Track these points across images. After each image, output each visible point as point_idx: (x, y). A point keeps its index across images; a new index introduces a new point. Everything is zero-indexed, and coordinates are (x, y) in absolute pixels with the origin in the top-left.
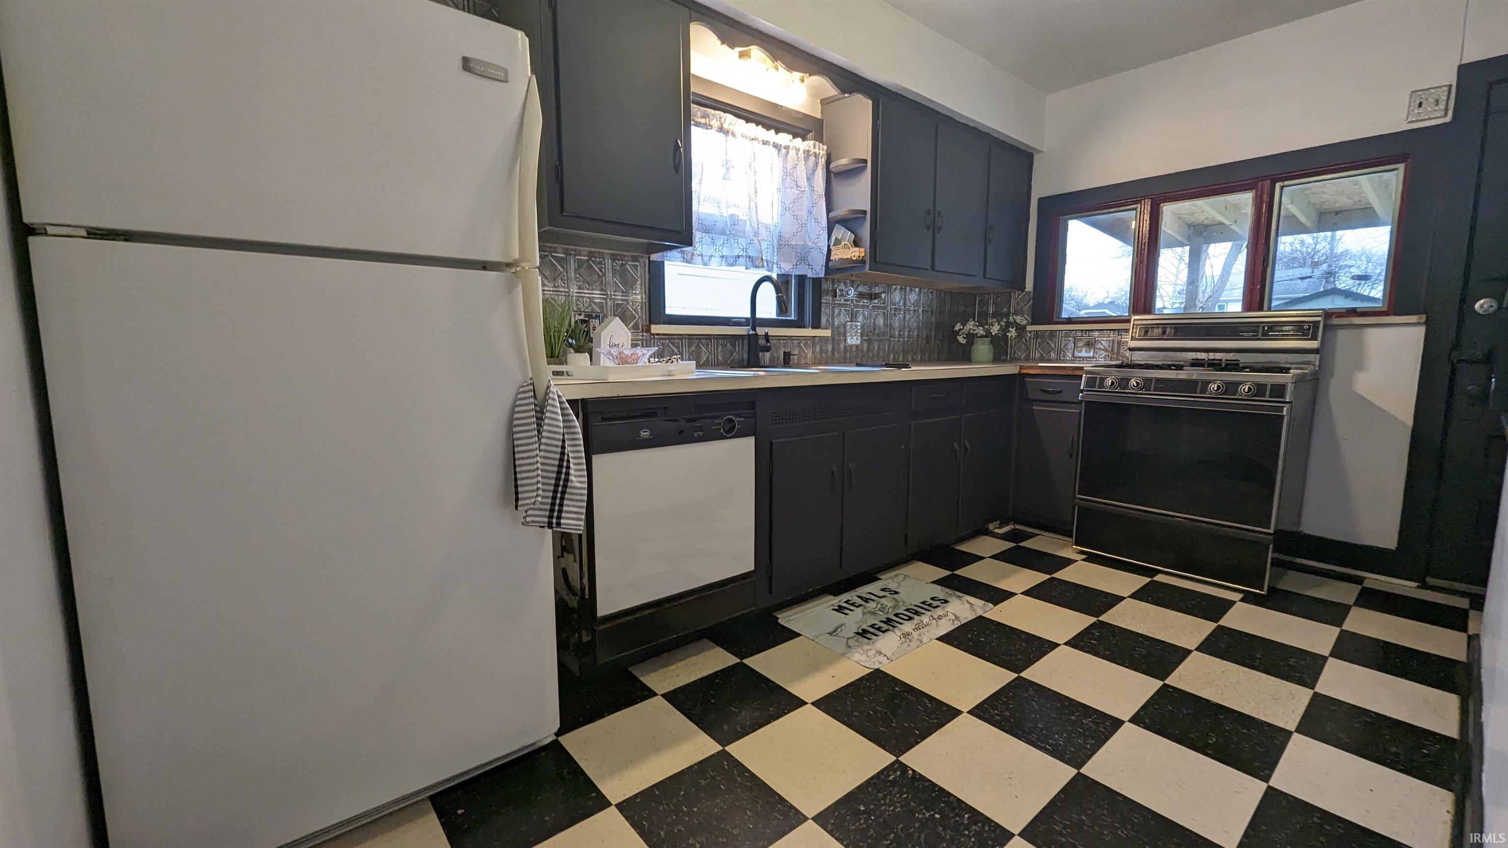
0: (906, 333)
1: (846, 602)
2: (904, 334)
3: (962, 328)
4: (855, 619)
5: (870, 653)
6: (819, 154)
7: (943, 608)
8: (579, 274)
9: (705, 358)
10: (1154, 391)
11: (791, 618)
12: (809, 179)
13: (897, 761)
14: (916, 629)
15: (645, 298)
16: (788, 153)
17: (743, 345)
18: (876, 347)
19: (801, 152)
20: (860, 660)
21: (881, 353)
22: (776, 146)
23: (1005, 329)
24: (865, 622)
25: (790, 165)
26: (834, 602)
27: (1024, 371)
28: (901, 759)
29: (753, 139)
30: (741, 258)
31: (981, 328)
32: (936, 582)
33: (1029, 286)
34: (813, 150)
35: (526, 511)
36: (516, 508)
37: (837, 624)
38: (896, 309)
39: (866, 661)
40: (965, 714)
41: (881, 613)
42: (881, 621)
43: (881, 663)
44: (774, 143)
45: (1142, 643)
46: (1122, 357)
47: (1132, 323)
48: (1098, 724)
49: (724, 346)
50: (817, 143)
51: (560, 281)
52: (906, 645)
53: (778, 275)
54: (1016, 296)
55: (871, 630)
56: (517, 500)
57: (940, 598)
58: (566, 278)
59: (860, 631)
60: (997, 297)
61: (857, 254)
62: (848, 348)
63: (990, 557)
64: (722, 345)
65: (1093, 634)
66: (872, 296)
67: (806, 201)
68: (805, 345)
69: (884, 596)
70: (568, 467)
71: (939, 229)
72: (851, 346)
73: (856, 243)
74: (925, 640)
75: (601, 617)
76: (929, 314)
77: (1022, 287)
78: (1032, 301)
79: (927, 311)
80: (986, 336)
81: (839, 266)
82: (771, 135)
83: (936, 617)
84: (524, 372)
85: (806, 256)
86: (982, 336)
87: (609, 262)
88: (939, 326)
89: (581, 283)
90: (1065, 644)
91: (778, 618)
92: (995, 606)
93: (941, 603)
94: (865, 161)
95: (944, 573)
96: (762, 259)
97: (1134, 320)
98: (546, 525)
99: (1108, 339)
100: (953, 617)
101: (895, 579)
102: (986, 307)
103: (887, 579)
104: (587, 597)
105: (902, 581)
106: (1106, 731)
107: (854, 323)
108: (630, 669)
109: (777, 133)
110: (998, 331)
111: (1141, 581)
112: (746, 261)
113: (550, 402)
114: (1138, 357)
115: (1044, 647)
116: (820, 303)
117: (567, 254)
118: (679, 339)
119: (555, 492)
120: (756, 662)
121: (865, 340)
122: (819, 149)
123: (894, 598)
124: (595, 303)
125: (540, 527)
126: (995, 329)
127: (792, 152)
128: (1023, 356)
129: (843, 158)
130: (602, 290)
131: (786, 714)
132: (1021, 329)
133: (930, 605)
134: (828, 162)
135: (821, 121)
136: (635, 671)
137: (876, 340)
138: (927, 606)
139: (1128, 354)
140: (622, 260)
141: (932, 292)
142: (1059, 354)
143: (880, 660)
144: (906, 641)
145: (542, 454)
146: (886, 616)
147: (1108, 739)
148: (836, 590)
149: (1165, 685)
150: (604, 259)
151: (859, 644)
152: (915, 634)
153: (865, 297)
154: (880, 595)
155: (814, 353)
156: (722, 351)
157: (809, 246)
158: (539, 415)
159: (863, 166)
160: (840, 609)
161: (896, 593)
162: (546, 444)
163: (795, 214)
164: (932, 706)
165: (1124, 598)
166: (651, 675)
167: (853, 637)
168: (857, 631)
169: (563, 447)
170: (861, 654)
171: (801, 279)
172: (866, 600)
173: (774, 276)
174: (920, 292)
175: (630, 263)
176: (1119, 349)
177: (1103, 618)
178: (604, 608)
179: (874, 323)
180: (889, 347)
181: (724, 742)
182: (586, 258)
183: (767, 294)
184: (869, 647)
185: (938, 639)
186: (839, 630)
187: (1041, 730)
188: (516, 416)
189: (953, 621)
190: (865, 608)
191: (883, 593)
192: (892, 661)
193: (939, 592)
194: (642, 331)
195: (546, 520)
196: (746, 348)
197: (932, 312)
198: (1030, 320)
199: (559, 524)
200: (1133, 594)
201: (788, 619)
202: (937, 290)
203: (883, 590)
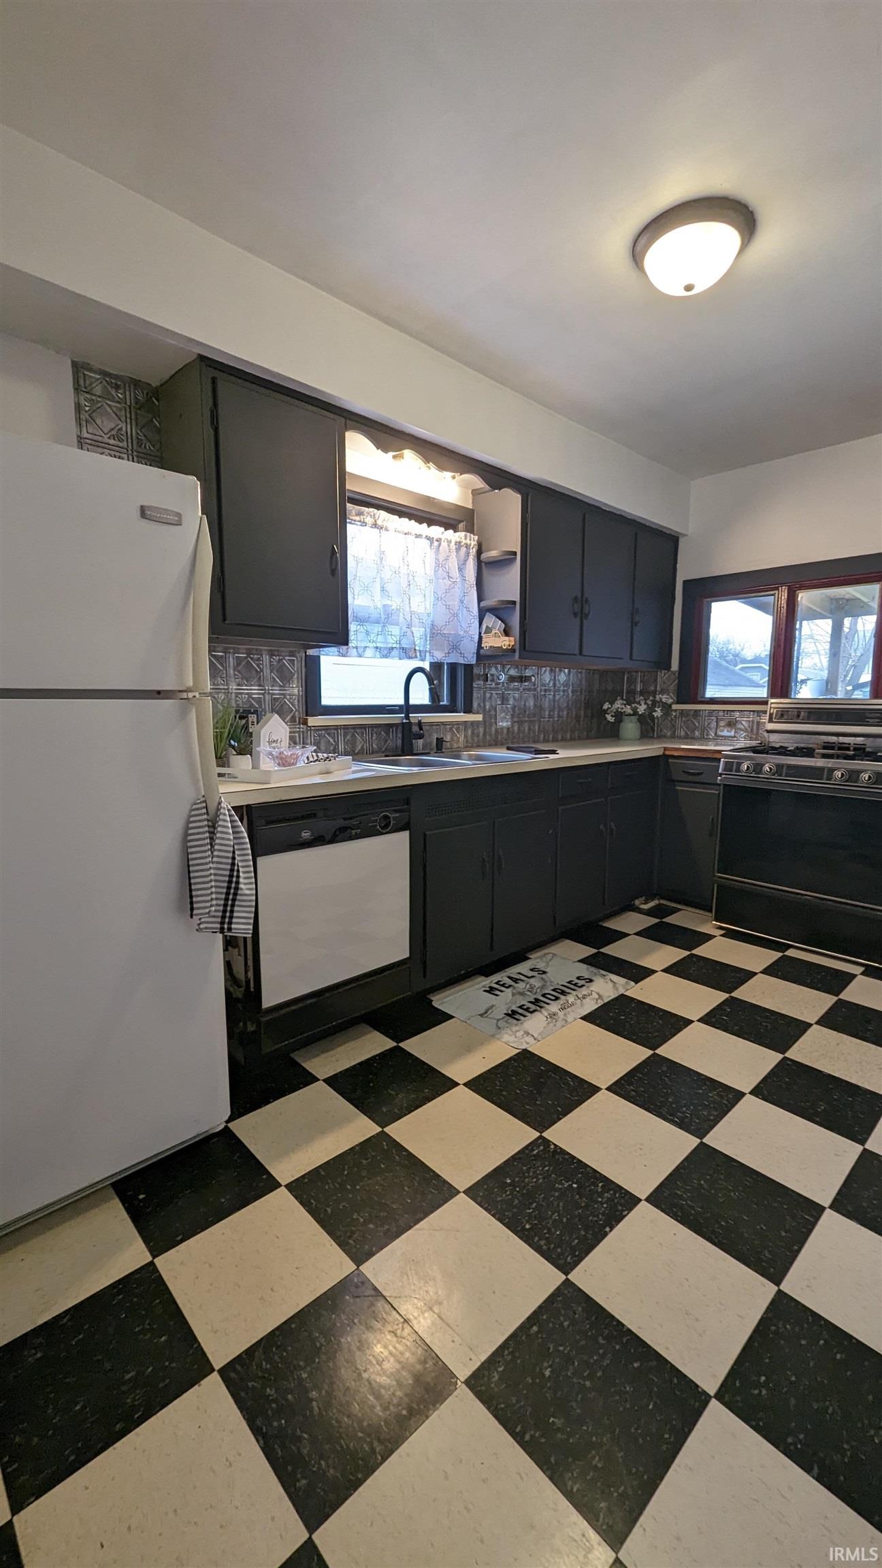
0: (556, 713)
1: (497, 983)
2: (554, 714)
3: (610, 706)
4: (506, 1000)
5: (519, 1034)
6: (470, 544)
7: (588, 987)
8: (238, 672)
9: (360, 748)
10: (786, 776)
11: (445, 1000)
12: (460, 569)
13: (541, 1137)
14: (562, 1009)
15: (302, 691)
16: (440, 545)
17: (396, 732)
18: (527, 729)
19: (453, 543)
20: (508, 1041)
21: (531, 733)
22: (428, 538)
23: (651, 709)
24: (515, 1003)
25: (442, 557)
26: (484, 983)
27: (668, 753)
28: (544, 1134)
29: (406, 534)
30: (395, 649)
31: (629, 707)
32: (581, 961)
33: (675, 665)
34: (464, 541)
35: (200, 919)
36: (192, 917)
37: (488, 1006)
38: (545, 691)
39: (514, 1042)
40: (604, 1091)
41: (528, 993)
42: (530, 1002)
43: (528, 1043)
44: (427, 536)
45: (767, 1017)
46: (761, 738)
47: (769, 706)
48: (722, 1097)
49: (379, 734)
50: (468, 534)
51: (219, 679)
52: (552, 1024)
53: (431, 664)
54: (662, 676)
55: (520, 1011)
56: (192, 909)
57: (586, 977)
58: (225, 676)
59: (510, 1012)
60: (644, 676)
61: (507, 643)
62: (500, 731)
63: (635, 934)
64: (376, 734)
65: (725, 1010)
66: (522, 679)
67: (457, 592)
68: (458, 729)
69: (533, 977)
70: (238, 877)
71: (587, 616)
72: (502, 728)
73: (507, 633)
74: (569, 1020)
75: (267, 1008)
76: (579, 693)
77: (668, 667)
78: (677, 681)
79: (577, 691)
80: (633, 715)
81: (488, 653)
82: (423, 528)
83: (580, 996)
84: (198, 790)
85: (458, 644)
86: (630, 715)
87: (266, 658)
88: (588, 705)
89: (240, 680)
90: (698, 1021)
91: (432, 1001)
92: (636, 983)
93: (587, 982)
94: (515, 553)
95: (589, 951)
96: (415, 650)
97: (772, 703)
98: (219, 930)
99: (748, 719)
100: (597, 996)
101: (544, 959)
102: (634, 685)
103: (536, 958)
104: (252, 990)
105: (550, 960)
106: (729, 1103)
107: (504, 706)
108: (292, 1055)
109: (429, 526)
110: (645, 710)
111: (774, 956)
112: (400, 651)
113: (221, 817)
114: (775, 740)
115: (677, 1024)
116: (472, 687)
117: (225, 652)
118: (335, 729)
119: (226, 899)
120: (412, 1045)
121: (515, 722)
122: (470, 540)
123: (542, 978)
124: (253, 699)
125: (213, 932)
126: (642, 709)
127: (444, 544)
128: (669, 734)
129: (494, 550)
130: (260, 685)
131: (439, 1095)
132: (667, 708)
133: (575, 985)
134: (479, 552)
135: (472, 511)
136: (297, 1057)
137: (526, 721)
138: (574, 985)
139: (766, 734)
140: (278, 656)
141: (581, 673)
142: (702, 734)
143: (528, 1041)
144: (552, 1021)
145: (214, 865)
146: (535, 997)
147: (729, 1110)
148: (487, 972)
149: (785, 1058)
150: (262, 655)
151: (508, 1025)
152: (561, 1014)
153: (516, 679)
154: (530, 975)
155: (466, 736)
156: (376, 739)
157: (460, 635)
158: (211, 830)
159: (511, 558)
160: (491, 990)
161: (544, 972)
162: (218, 857)
163: (447, 604)
164: (574, 1083)
165: (756, 974)
166: (313, 1060)
167: (503, 1018)
168: (506, 1012)
169: (234, 858)
170: (510, 1035)
171: (453, 667)
172: (516, 981)
173: (426, 666)
174: (569, 672)
175: (287, 658)
176: (758, 729)
177: (735, 994)
178: (268, 1000)
179: (525, 705)
180: (539, 728)
181: (383, 1124)
182: (245, 655)
183: (420, 683)
184: (517, 1028)
185: (581, 1018)
186: (490, 1011)
187: (672, 1103)
188: (190, 831)
189: (597, 1000)
190: (514, 988)
191: (531, 974)
192: (539, 1041)
193: (585, 971)
194: (299, 724)
195: (219, 926)
196: (400, 735)
197: (581, 692)
198: (675, 699)
199: (230, 929)
200: (765, 969)
201: (441, 1001)
202: (586, 670)
203: (532, 970)
